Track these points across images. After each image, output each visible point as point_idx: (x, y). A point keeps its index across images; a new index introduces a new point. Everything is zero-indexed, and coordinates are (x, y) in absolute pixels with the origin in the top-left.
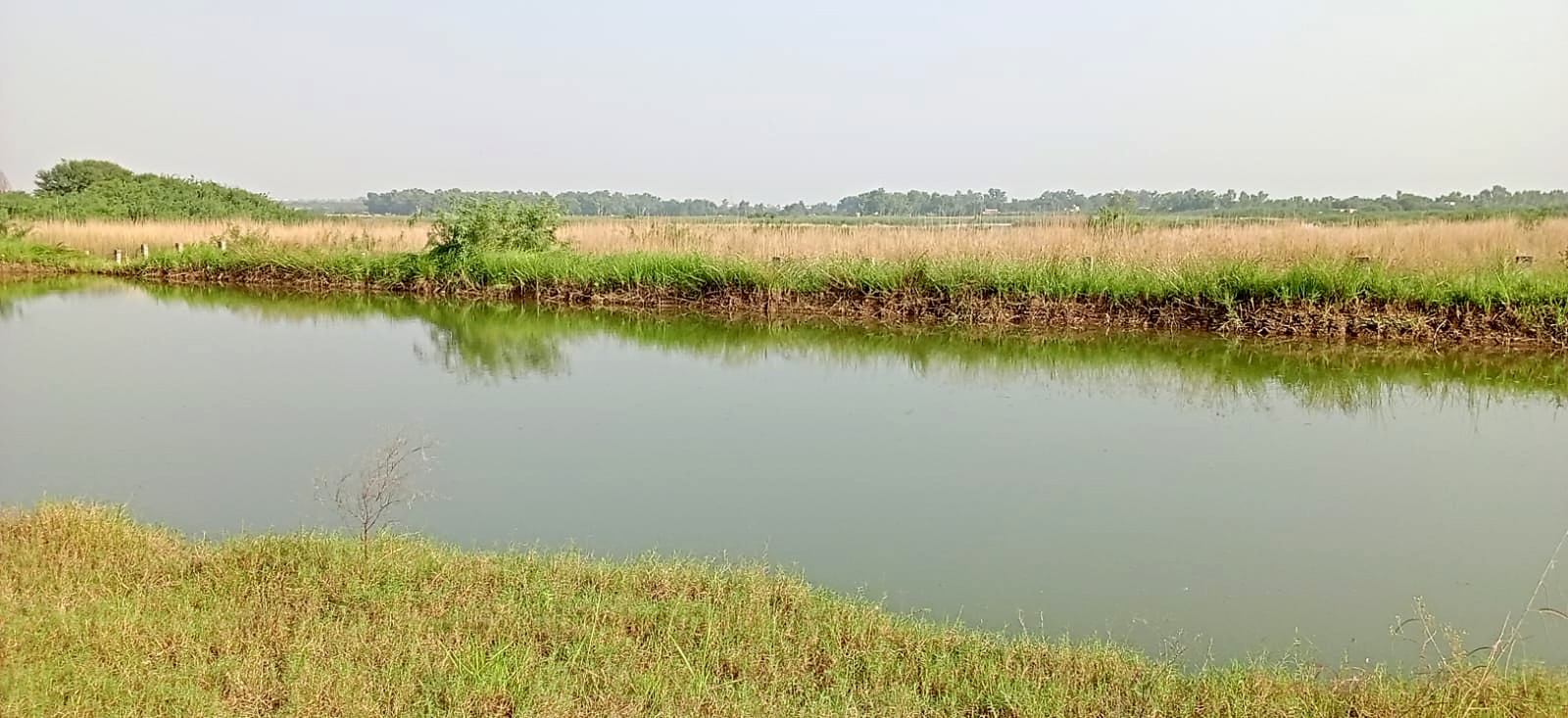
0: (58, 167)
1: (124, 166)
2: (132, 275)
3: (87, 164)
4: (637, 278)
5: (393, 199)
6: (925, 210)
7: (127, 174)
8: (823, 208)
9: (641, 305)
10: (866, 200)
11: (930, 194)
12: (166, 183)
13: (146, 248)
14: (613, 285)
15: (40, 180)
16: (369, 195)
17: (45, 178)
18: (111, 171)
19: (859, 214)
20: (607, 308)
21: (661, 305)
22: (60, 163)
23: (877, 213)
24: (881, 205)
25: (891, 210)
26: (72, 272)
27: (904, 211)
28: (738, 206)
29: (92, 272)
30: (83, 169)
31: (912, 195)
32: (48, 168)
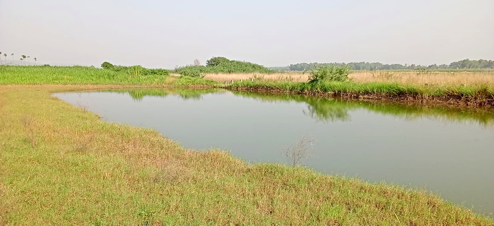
0: (212, 59)
1: (227, 58)
2: (229, 88)
3: (219, 58)
4: (375, 90)
5: (297, 66)
6: (486, 67)
7: (228, 60)
8: (444, 66)
9: (376, 99)
10: (461, 63)
11: (488, 61)
12: (238, 63)
13: (233, 81)
14: (367, 92)
15: (207, 63)
16: (291, 65)
17: (208, 62)
18: (224, 60)
19: (458, 68)
20: (364, 100)
21: (383, 99)
22: (212, 58)
23: (465, 68)
24: (467, 65)
25: (472, 67)
26: (215, 87)
27: (477, 67)
28: (411, 66)
29: (220, 87)
30: (218, 59)
31: (480, 61)
32: (209, 59)
